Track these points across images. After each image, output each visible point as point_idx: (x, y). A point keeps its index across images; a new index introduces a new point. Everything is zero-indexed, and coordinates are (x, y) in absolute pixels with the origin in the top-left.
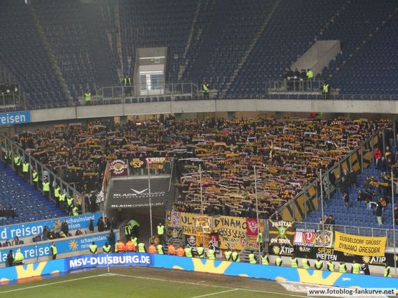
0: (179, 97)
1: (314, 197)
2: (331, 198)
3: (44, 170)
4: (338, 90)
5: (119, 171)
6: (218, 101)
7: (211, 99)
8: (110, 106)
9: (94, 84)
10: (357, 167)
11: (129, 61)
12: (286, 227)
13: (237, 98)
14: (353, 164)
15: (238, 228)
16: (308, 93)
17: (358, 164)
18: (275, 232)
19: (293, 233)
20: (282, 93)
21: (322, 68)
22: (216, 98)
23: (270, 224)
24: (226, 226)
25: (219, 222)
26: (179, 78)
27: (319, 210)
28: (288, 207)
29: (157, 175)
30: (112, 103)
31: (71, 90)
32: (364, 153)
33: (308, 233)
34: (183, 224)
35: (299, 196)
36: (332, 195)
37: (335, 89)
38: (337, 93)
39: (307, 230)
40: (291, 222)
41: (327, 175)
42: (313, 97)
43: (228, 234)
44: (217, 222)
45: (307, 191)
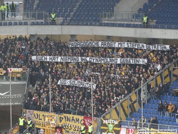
0: (33, 22)
1: (135, 102)
2: (148, 102)
4: (155, 21)
6: (63, 27)
7: (59, 25)
10: (168, 80)
12: (113, 124)
13: (78, 25)
14: (165, 78)
15: (77, 124)
16: (132, 23)
17: (168, 78)
18: (105, 128)
19: (119, 129)
20: (112, 22)
21: (143, 4)
22: (62, 24)
23: (102, 122)
24: (68, 122)
25: (63, 118)
26: (34, 8)
27: (139, 111)
28: (116, 109)
29: (16, 81)
32: (174, 69)
33: (130, 129)
34: (35, 119)
35: (124, 101)
36: (149, 101)
37: (153, 20)
38: (154, 24)
39: (130, 127)
40: (118, 120)
41: (145, 85)
42: (135, 26)
43: (70, 128)
44: (61, 119)
45: (130, 97)
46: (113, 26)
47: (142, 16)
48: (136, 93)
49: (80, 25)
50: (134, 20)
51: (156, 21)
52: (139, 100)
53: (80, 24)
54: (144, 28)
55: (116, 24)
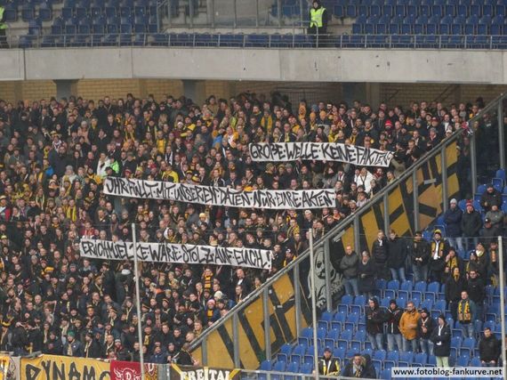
1: (289, 305)
2: (334, 306)
4: (349, 21)
6: (30, 52)
7: (13, 46)
10: (402, 225)
13: (81, 43)
14: (393, 217)
16: (271, 32)
17: (403, 218)
20: (202, 31)
22: (26, 44)
23: (176, 377)
25: (37, 370)
27: (306, 338)
28: (222, 331)
32: (422, 188)
35: (251, 302)
36: (337, 299)
37: (342, 19)
38: (349, 31)
40: (231, 371)
41: (322, 246)
42: (281, 43)
44: (32, 372)
45: (271, 287)
46: (202, 45)
47: (305, 6)
48: (291, 273)
49: (89, 45)
50: (277, 21)
51: (354, 21)
52: (302, 298)
53: (87, 41)
54: (314, 46)
55: (216, 36)
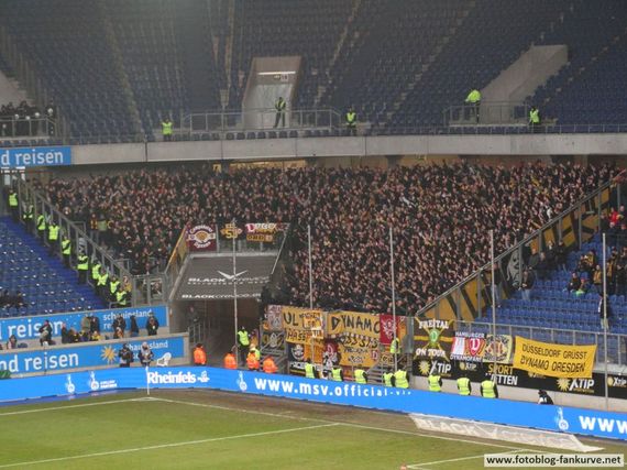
0: (310, 132)
3: (80, 236)
5: (203, 243)
6: (369, 138)
8: (200, 144)
9: (182, 110)
10: (570, 239)
11: (241, 77)
12: (439, 329)
14: (566, 232)
15: (367, 332)
16: (508, 125)
17: (571, 234)
18: (422, 338)
19: (451, 340)
20: (468, 126)
22: (368, 134)
23: (417, 324)
24: (349, 329)
25: (338, 320)
26: (315, 104)
28: (449, 298)
29: (263, 251)
30: (206, 138)
31: (143, 119)
32: (585, 216)
33: (474, 340)
34: (285, 325)
35: (469, 281)
38: (553, 125)
39: (473, 335)
40: (449, 321)
42: (512, 132)
43: (353, 341)
44: (336, 322)
45: (482, 273)
